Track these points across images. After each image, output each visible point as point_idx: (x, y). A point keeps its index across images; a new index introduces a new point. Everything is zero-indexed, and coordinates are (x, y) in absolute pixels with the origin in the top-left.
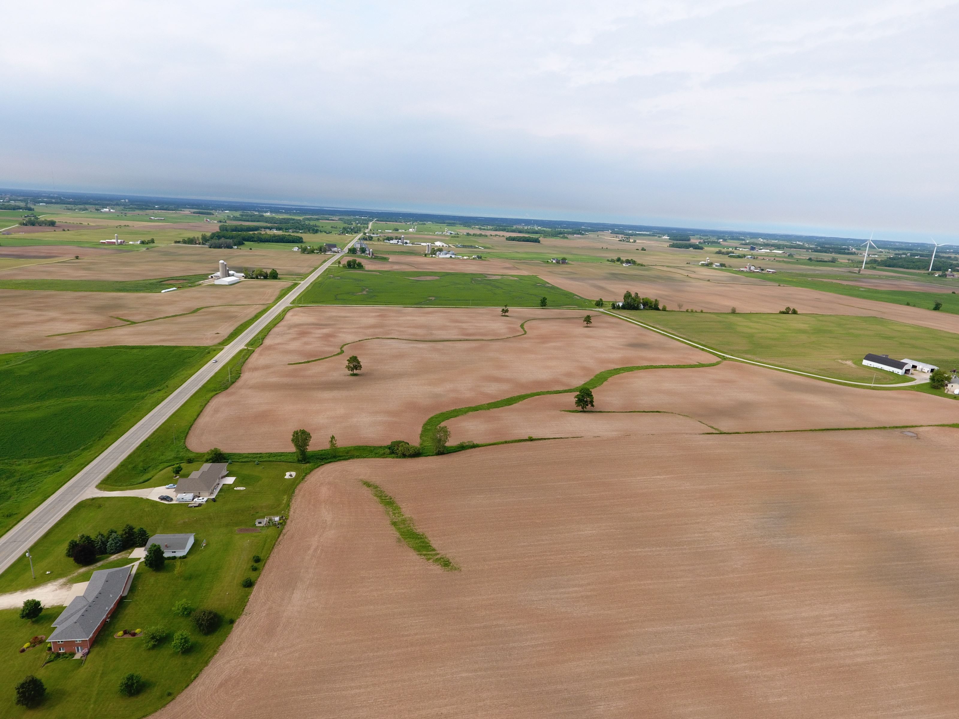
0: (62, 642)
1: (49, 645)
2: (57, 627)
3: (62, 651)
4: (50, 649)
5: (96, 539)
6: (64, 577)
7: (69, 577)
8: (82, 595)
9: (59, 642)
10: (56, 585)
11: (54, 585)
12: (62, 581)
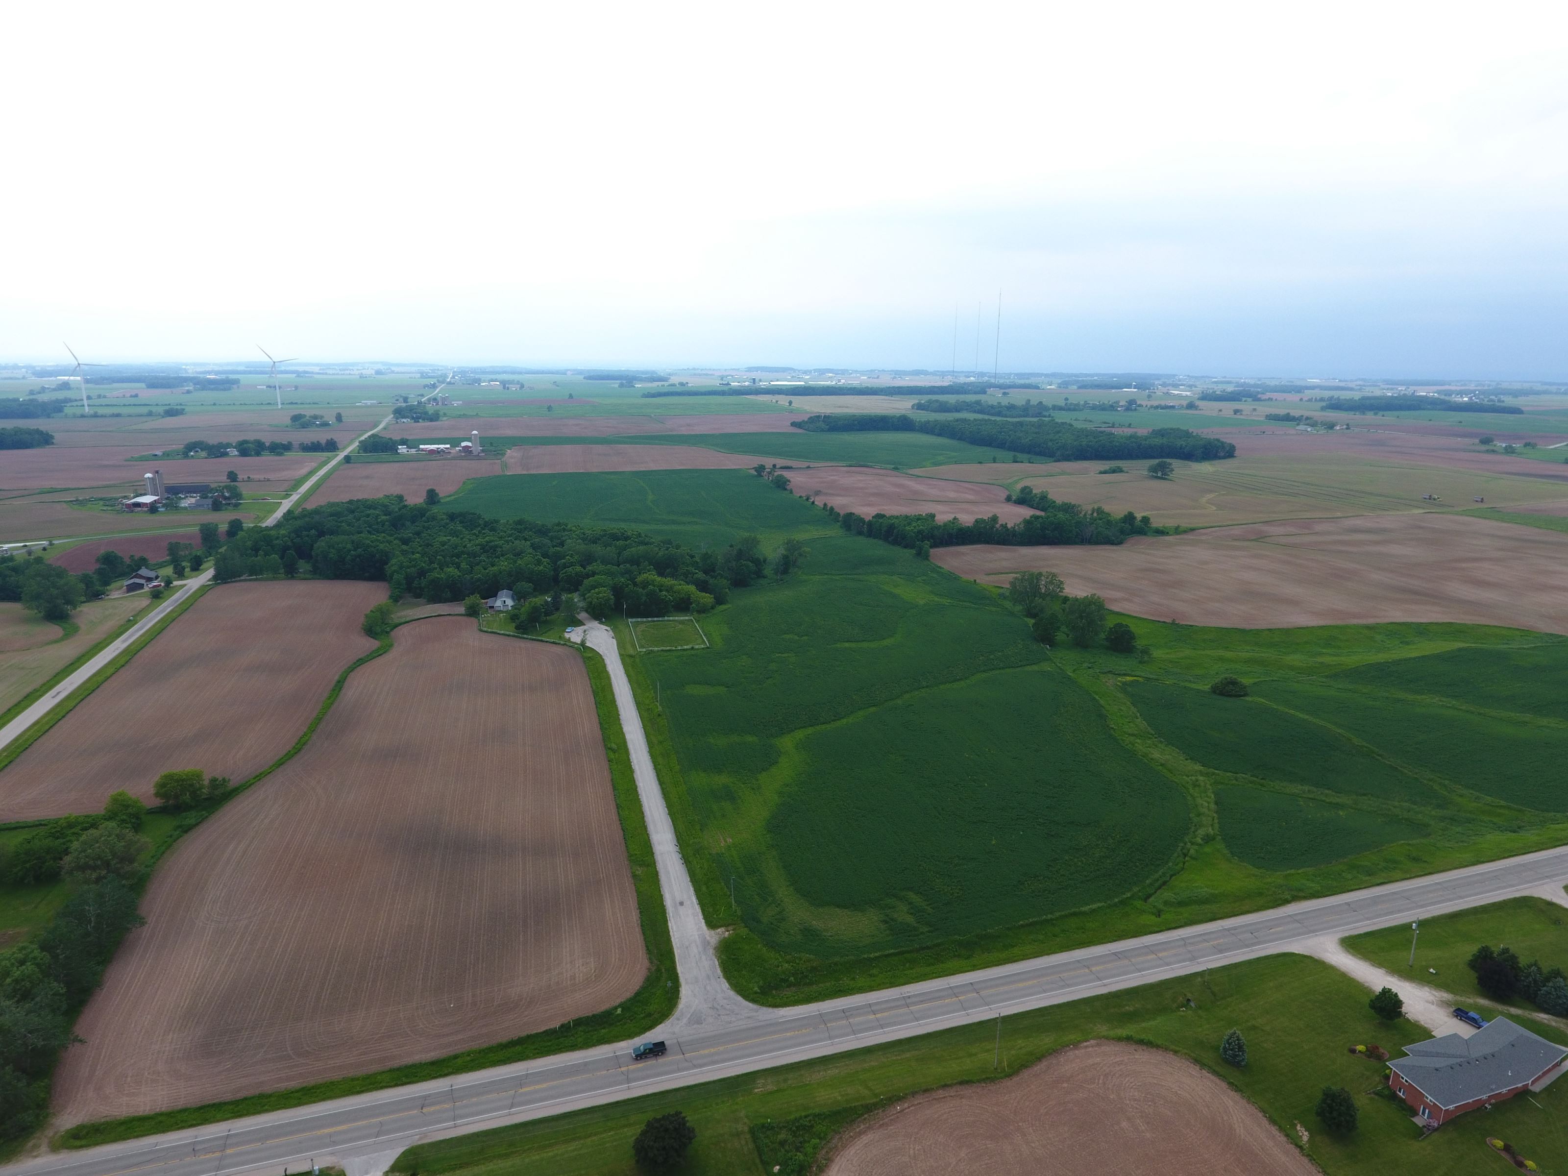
0: (1406, 1081)
1: (1387, 1071)
2: (1409, 1055)
3: (1401, 1094)
4: (1387, 1078)
5: (1525, 969)
6: (1452, 994)
7: (1459, 998)
8: (1466, 1038)
9: (1403, 1078)
10: (1435, 996)
11: (1433, 994)
12: (1446, 996)
